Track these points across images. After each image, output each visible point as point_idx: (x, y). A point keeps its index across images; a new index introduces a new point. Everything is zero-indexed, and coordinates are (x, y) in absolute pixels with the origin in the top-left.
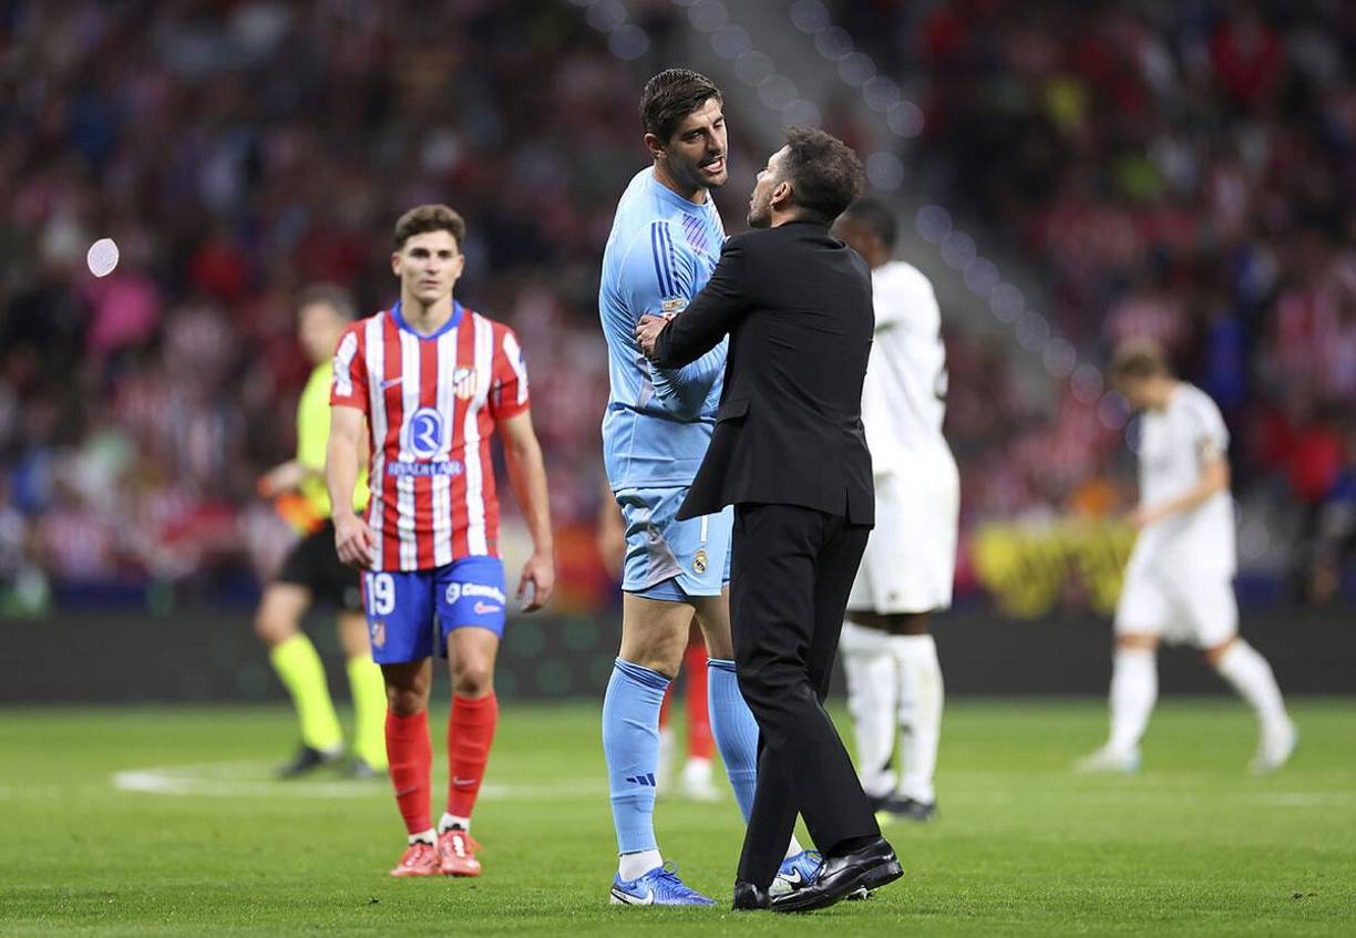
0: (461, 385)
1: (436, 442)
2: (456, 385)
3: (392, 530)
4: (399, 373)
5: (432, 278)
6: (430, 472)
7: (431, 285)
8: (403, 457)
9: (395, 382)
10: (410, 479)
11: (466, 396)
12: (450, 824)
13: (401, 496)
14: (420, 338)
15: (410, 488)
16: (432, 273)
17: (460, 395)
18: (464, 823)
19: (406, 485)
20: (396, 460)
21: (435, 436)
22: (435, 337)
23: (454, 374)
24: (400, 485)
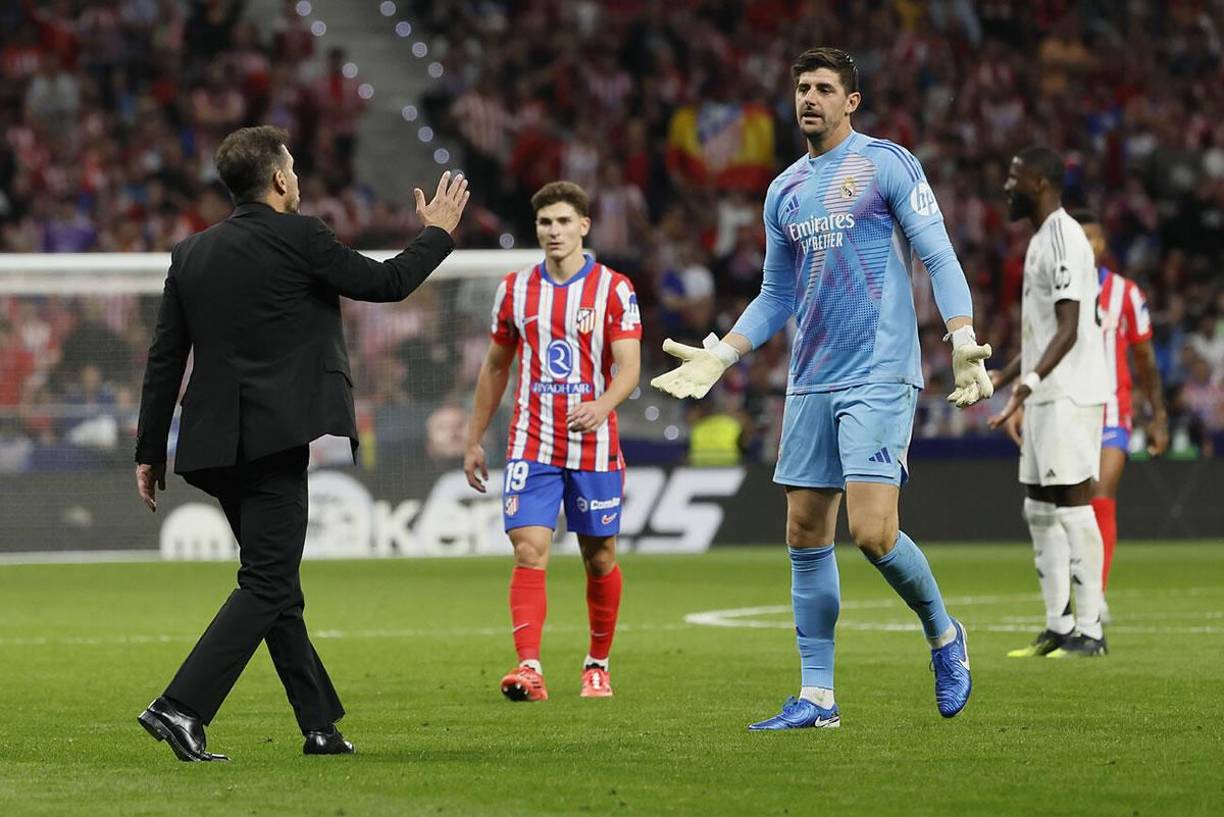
0: (582, 323)
1: (567, 365)
2: (579, 322)
3: (535, 433)
4: (536, 312)
5: (554, 241)
6: (565, 391)
7: (554, 246)
8: (543, 379)
9: (532, 318)
10: (550, 396)
11: (587, 331)
12: (590, 664)
13: (543, 408)
14: (555, 285)
15: (550, 404)
16: (553, 237)
17: (582, 330)
18: (601, 663)
19: (547, 400)
20: (539, 381)
21: (566, 361)
22: (566, 285)
23: (578, 314)
24: (542, 400)
